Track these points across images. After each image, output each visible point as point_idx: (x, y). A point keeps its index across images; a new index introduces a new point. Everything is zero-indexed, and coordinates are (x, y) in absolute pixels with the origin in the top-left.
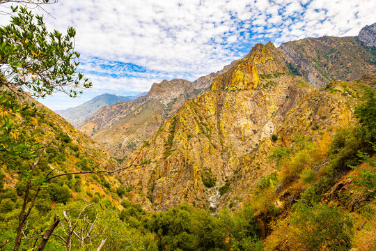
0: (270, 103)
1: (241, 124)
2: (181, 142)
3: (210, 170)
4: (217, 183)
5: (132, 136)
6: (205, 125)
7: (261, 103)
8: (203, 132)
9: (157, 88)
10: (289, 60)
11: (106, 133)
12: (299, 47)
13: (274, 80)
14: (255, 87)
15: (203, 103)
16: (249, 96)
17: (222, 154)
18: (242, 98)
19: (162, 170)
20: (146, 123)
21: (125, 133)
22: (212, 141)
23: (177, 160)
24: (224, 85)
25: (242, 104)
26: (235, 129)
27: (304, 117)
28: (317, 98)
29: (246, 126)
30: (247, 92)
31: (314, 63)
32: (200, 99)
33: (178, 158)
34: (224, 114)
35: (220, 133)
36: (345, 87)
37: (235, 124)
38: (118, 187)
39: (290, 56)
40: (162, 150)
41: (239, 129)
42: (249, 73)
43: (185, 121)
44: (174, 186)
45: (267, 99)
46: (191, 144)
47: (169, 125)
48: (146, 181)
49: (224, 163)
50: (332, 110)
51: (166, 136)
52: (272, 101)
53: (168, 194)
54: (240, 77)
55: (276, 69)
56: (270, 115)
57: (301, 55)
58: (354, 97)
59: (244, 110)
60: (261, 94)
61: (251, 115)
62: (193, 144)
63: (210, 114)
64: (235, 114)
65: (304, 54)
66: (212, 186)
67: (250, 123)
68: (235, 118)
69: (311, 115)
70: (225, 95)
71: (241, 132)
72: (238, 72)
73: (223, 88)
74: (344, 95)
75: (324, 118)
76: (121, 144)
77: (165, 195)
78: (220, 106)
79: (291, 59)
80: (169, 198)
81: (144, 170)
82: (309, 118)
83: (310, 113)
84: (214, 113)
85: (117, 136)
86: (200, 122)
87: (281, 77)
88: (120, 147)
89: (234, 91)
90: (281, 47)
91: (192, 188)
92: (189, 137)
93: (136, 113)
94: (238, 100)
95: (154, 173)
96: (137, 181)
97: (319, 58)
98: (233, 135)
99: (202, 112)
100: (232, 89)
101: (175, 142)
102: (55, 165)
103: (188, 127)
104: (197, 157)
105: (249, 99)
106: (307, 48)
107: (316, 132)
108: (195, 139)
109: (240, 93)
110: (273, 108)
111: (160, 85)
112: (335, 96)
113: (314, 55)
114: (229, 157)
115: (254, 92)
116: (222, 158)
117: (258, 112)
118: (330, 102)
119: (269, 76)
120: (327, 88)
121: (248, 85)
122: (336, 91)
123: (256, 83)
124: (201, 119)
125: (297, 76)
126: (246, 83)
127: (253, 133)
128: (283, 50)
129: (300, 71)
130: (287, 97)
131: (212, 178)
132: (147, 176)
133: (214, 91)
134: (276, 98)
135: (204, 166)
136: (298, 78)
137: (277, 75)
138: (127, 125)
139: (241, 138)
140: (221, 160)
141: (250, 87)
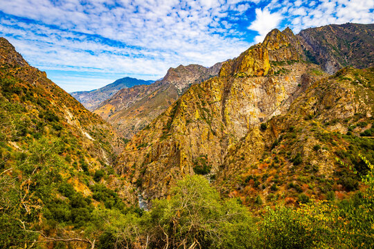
0: (279, 91)
1: (248, 111)
2: (178, 127)
3: (206, 156)
4: (212, 170)
5: (145, 118)
6: (208, 111)
7: (271, 91)
8: (205, 118)
9: (173, 73)
10: (307, 47)
11: (122, 115)
12: (319, 33)
13: (286, 67)
14: (265, 73)
15: (209, 89)
16: (259, 83)
17: (221, 141)
18: (250, 84)
19: (155, 155)
20: (159, 107)
21: (138, 116)
22: (212, 127)
23: (169, 145)
24: (234, 71)
25: (250, 91)
26: (240, 116)
27: (308, 106)
28: (324, 86)
29: (252, 113)
30: (256, 78)
31: (333, 51)
32: (207, 84)
33: (170, 143)
34: (229, 101)
35: (224, 120)
36: (356, 75)
37: (241, 111)
38: (98, 169)
39: (309, 43)
40: (159, 133)
41: (245, 116)
42: (260, 59)
43: (185, 106)
44: (162, 171)
45: (277, 86)
46: (188, 130)
47: (171, 108)
48: (139, 164)
49: (222, 151)
50: (337, 100)
51: (166, 119)
52: (283, 88)
53: (156, 179)
54: (250, 63)
55: (290, 56)
56: (279, 104)
57: (321, 42)
58: (365, 86)
59: (251, 96)
60: (271, 81)
61: (259, 103)
62: (191, 130)
63: (215, 100)
64: (241, 101)
65: (324, 41)
66: (206, 173)
67: (257, 110)
68: (242, 106)
69: (315, 104)
70: (233, 81)
71: (246, 120)
72: (248, 57)
73: (232, 74)
74: (354, 84)
75: (328, 108)
76: (134, 126)
77: (152, 179)
78: (226, 92)
79: (310, 46)
80: (156, 184)
81: (140, 153)
82: (313, 108)
83: (315, 102)
84: (219, 99)
85: (131, 118)
86: (202, 107)
87: (295, 65)
88: (133, 129)
89: (242, 77)
90: (301, 34)
91: (175, 175)
92: (188, 122)
93: (151, 96)
94: (246, 87)
95: (148, 156)
96: (131, 164)
97: (339, 46)
98: (237, 122)
99: (206, 97)
100: (240, 75)
101: (173, 127)
102: (22, 143)
103: (188, 112)
104: (193, 143)
105: (258, 86)
106: (327, 36)
107: (308, 123)
108: (193, 124)
109: (249, 80)
110: (283, 96)
111: (176, 70)
112: (343, 85)
113: (335, 43)
114: (227, 145)
115: (264, 79)
116: (221, 145)
117: (267, 99)
118: (336, 91)
119: (281, 63)
120: (337, 75)
121: (258, 71)
122: (345, 79)
123: (267, 70)
124: (204, 104)
125: (312, 64)
126: (256, 69)
127: (259, 121)
128: (302, 38)
129: (318, 59)
130: (299, 85)
131: (207, 165)
132: (141, 159)
133: (223, 77)
134: (286, 86)
135: (200, 152)
136: (313, 66)
137: (291, 62)
138: (142, 108)
139: (246, 126)
140: (220, 148)
141: (260, 74)
